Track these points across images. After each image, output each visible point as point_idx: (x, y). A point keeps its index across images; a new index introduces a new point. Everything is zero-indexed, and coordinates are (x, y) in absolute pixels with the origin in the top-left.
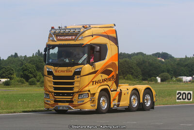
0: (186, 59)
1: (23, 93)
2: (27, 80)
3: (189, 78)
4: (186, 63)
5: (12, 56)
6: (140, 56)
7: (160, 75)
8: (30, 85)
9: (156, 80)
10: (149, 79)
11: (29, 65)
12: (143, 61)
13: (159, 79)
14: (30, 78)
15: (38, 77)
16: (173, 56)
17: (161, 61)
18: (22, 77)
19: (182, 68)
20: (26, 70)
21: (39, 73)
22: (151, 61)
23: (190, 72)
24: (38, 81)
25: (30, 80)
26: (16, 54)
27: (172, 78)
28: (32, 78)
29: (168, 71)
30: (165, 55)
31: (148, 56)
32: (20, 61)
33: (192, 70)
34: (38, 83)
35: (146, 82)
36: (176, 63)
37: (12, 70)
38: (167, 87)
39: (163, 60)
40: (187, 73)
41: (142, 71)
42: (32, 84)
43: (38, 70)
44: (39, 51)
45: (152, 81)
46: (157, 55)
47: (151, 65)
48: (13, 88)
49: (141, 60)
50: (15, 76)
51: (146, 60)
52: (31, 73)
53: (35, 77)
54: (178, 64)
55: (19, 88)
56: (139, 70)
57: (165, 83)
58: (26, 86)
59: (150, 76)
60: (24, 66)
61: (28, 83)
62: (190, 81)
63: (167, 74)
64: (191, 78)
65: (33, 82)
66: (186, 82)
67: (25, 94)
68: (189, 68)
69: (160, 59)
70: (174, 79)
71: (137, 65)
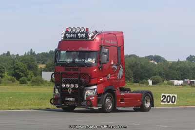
0: (179, 62)
1: (13, 91)
2: (18, 79)
3: (181, 82)
4: (179, 67)
5: (4, 54)
6: (133, 58)
7: (151, 78)
8: (21, 83)
9: (148, 83)
10: (140, 82)
11: (21, 64)
12: (136, 63)
13: (150, 82)
14: (21, 77)
15: (29, 76)
16: (165, 59)
17: (153, 64)
18: (13, 75)
19: (175, 72)
20: (17, 69)
21: (30, 72)
22: (143, 63)
23: (182, 75)
24: (29, 80)
25: (21, 79)
26: (8, 52)
27: (163, 81)
28: (23, 76)
29: (160, 74)
30: (157, 59)
31: (140, 58)
32: (12, 59)
33: (184, 74)
34: (29, 82)
35: (138, 84)
36: (169, 66)
37: (4, 68)
38: (157, 90)
39: (156, 63)
40: (179, 77)
41: (134, 73)
42: (23, 82)
43: (29, 69)
44: (31, 50)
45: (143, 84)
46: (150, 58)
47: (143, 67)
48: (3, 87)
49: (134, 62)
50: (6, 74)
51: (138, 62)
52: (23, 72)
53: (26, 76)
54: (170, 68)
55: (9, 87)
56: (131, 72)
57: (156, 86)
58: (17, 85)
59: (142, 79)
60: (15, 64)
61: (18, 82)
62: (181, 85)
63: (159, 77)
64: (182, 81)
65: (23, 81)
66: (177, 86)
67: (14, 93)
68: (181, 71)
69: (152, 62)
70: (166, 82)
71: (129, 67)
